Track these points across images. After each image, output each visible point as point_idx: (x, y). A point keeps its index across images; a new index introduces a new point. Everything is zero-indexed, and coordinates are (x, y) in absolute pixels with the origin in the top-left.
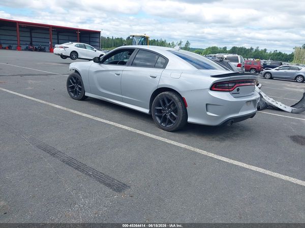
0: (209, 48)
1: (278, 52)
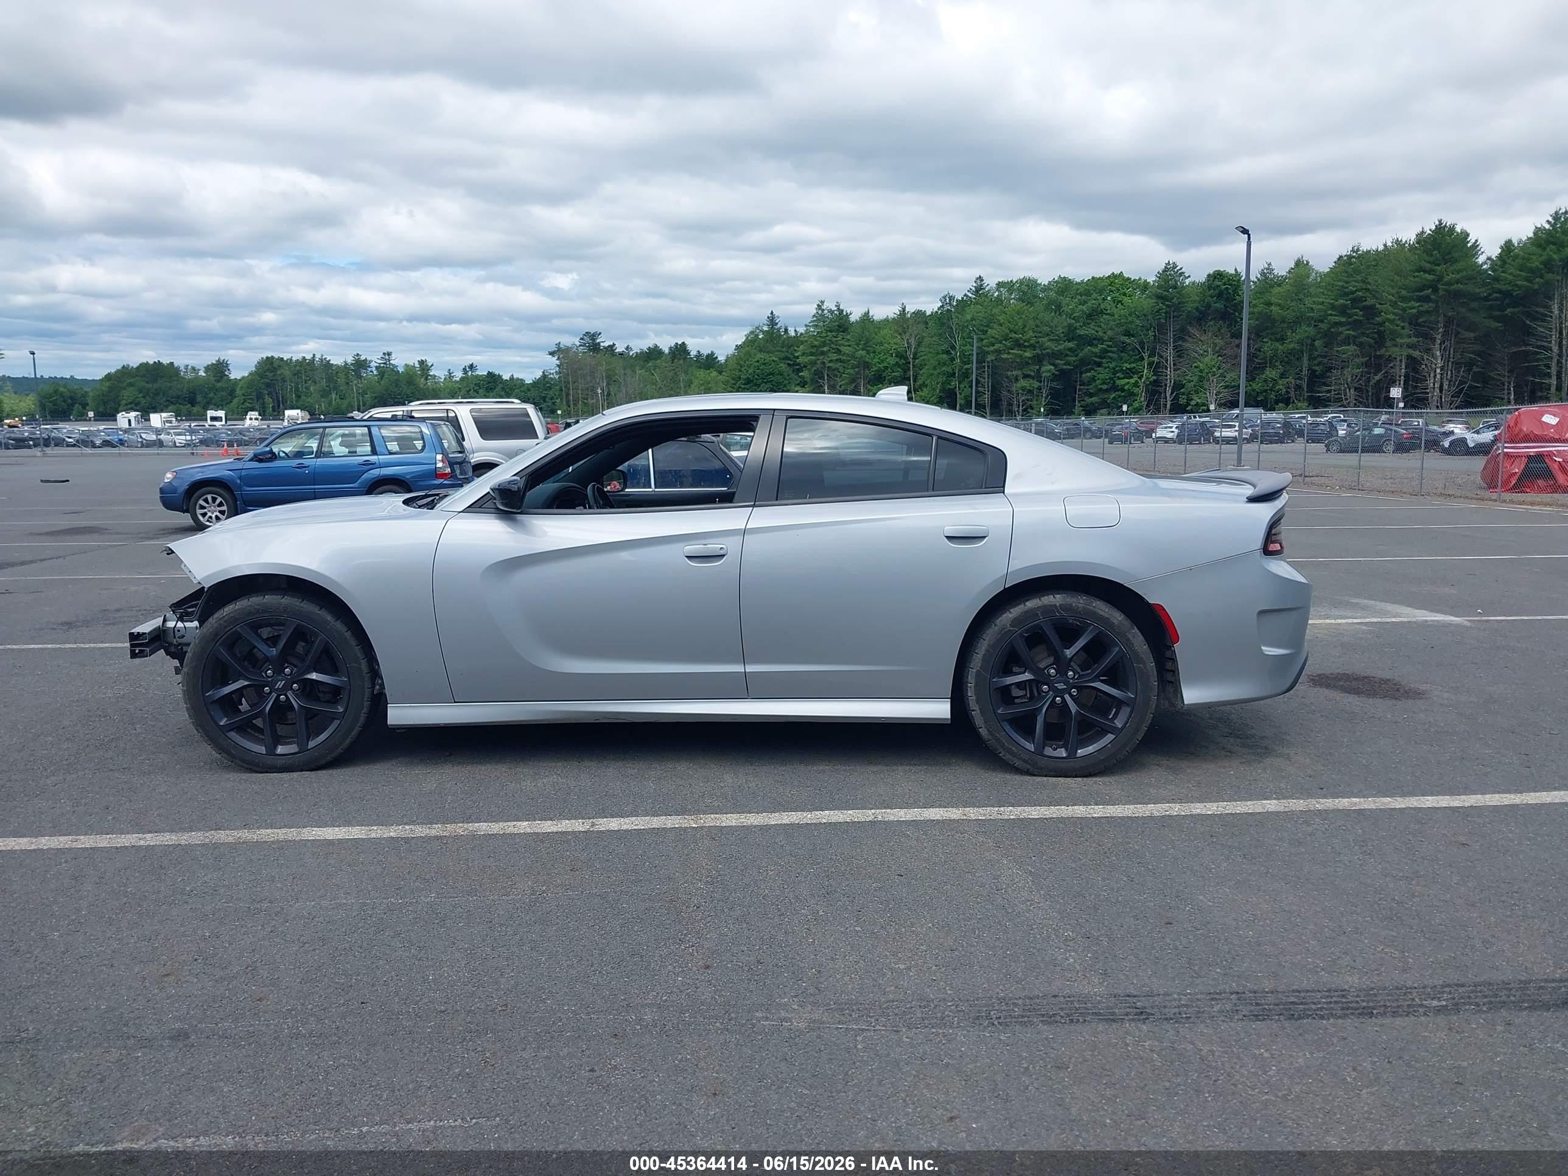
0: (125, 373)
1: (482, 372)
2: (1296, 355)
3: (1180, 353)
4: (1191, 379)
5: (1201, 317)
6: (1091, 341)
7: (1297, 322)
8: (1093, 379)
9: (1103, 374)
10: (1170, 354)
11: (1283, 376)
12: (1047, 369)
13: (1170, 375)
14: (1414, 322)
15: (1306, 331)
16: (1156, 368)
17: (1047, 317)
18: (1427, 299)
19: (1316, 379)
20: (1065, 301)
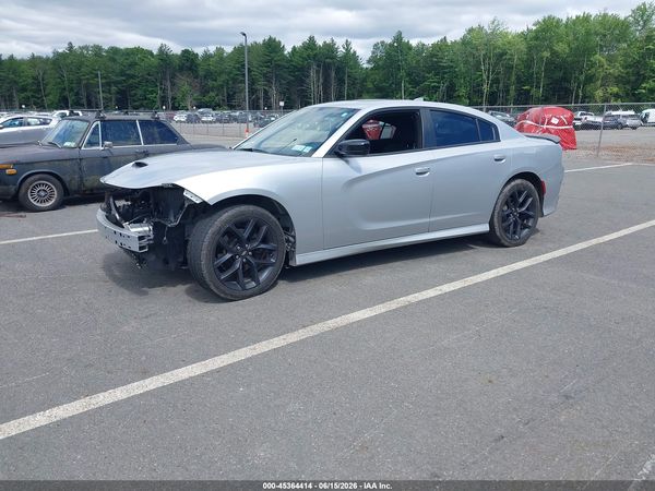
2: (222, 86)
3: (173, 84)
4: (179, 95)
5: (181, 69)
6: (133, 77)
7: (221, 73)
8: (136, 94)
9: (140, 92)
10: (168, 84)
11: (217, 95)
12: (114, 88)
13: (170, 94)
14: (265, 75)
15: (224, 77)
16: (164, 91)
17: (110, 64)
18: (268, 67)
19: (230, 97)
20: (116, 57)
